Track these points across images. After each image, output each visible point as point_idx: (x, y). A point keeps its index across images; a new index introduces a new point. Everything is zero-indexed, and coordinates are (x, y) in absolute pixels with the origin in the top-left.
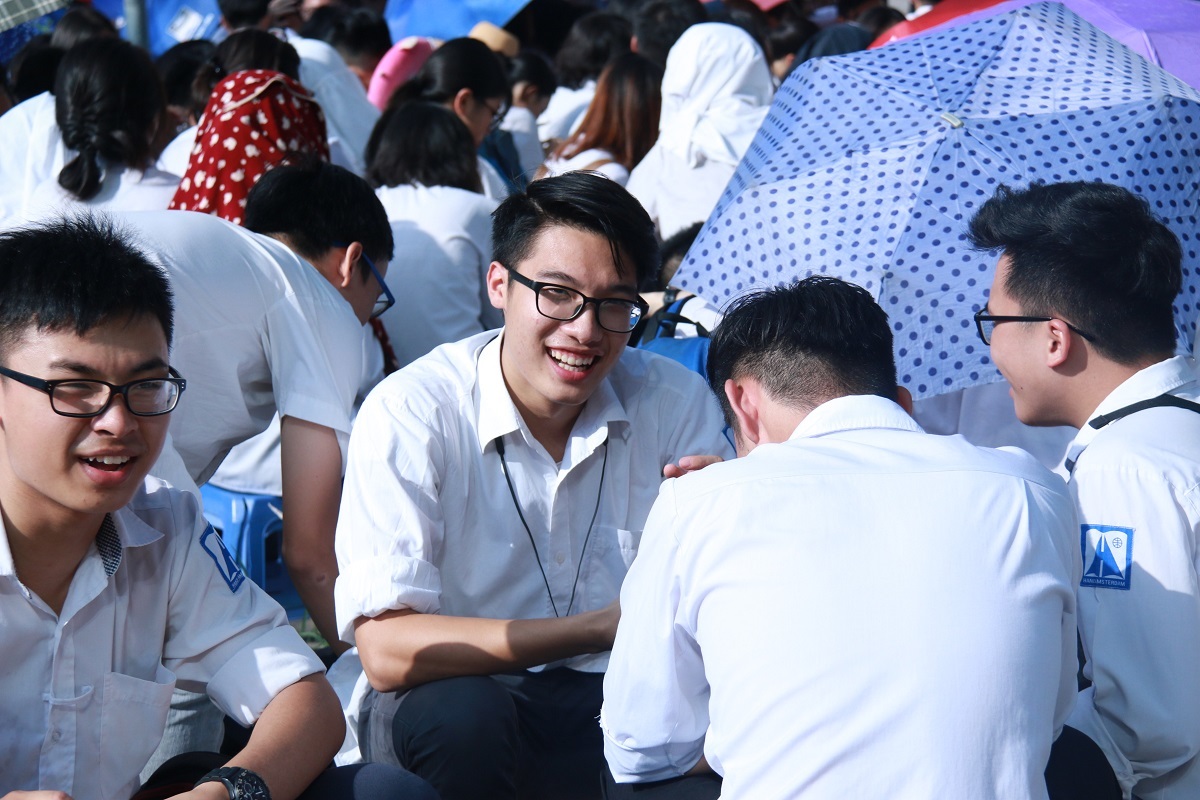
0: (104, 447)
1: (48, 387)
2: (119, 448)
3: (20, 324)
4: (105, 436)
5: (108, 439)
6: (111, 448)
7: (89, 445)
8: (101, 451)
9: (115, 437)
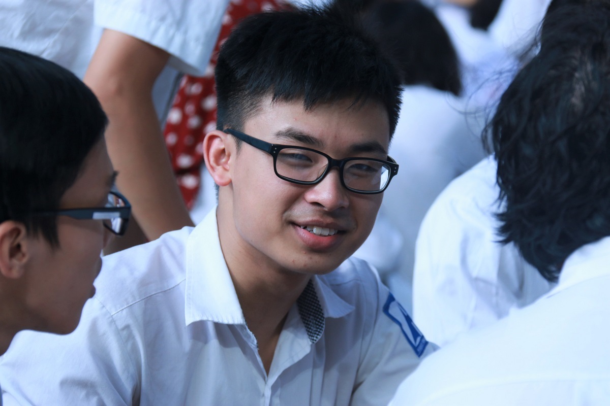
0: (316, 218)
1: (274, 151)
2: (329, 220)
3: (259, 91)
4: (318, 208)
5: (320, 211)
6: (322, 220)
7: (302, 212)
8: (312, 221)
9: (326, 209)
